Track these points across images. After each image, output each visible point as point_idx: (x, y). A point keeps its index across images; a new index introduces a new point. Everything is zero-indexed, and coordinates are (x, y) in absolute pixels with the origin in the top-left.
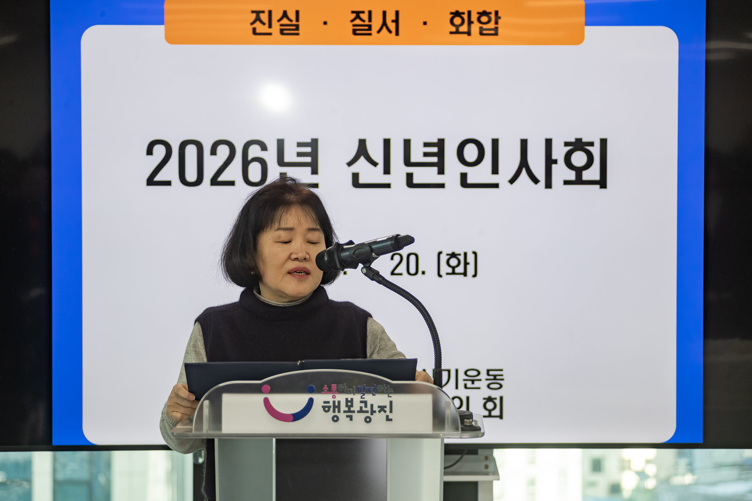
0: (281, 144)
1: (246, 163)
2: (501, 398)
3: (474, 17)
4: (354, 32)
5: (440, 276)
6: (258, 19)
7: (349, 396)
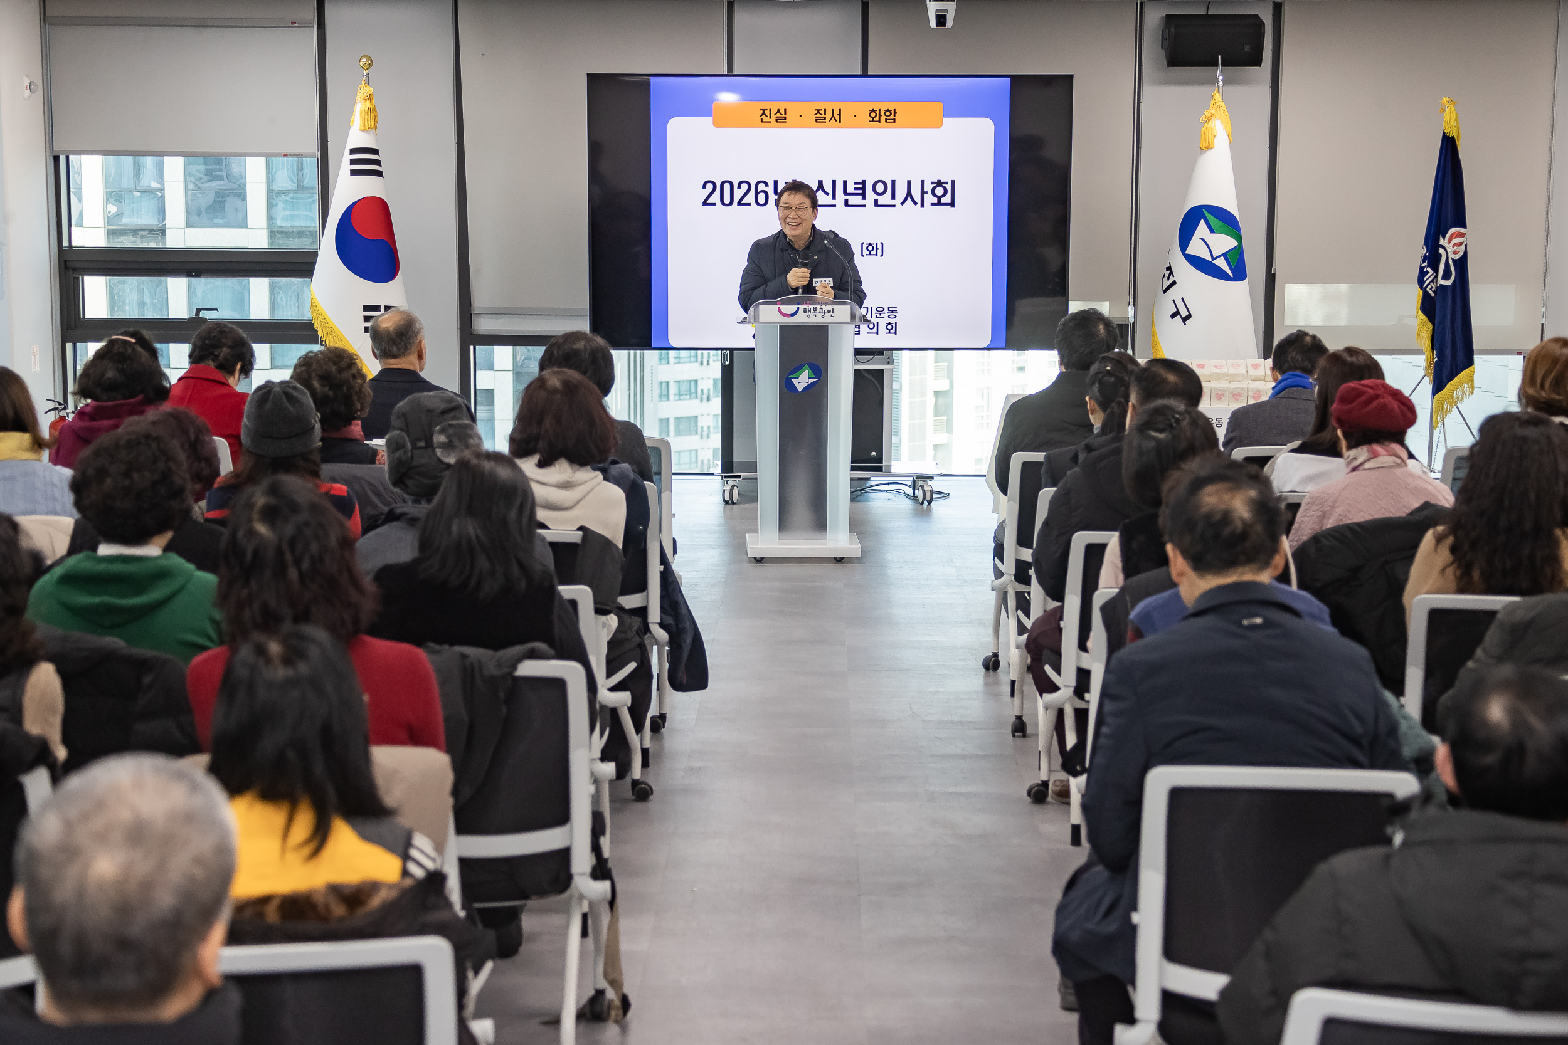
0: (776, 182)
1: (757, 194)
2: (896, 323)
3: (882, 113)
4: (816, 120)
5: (863, 256)
6: (764, 113)
7: (815, 306)
